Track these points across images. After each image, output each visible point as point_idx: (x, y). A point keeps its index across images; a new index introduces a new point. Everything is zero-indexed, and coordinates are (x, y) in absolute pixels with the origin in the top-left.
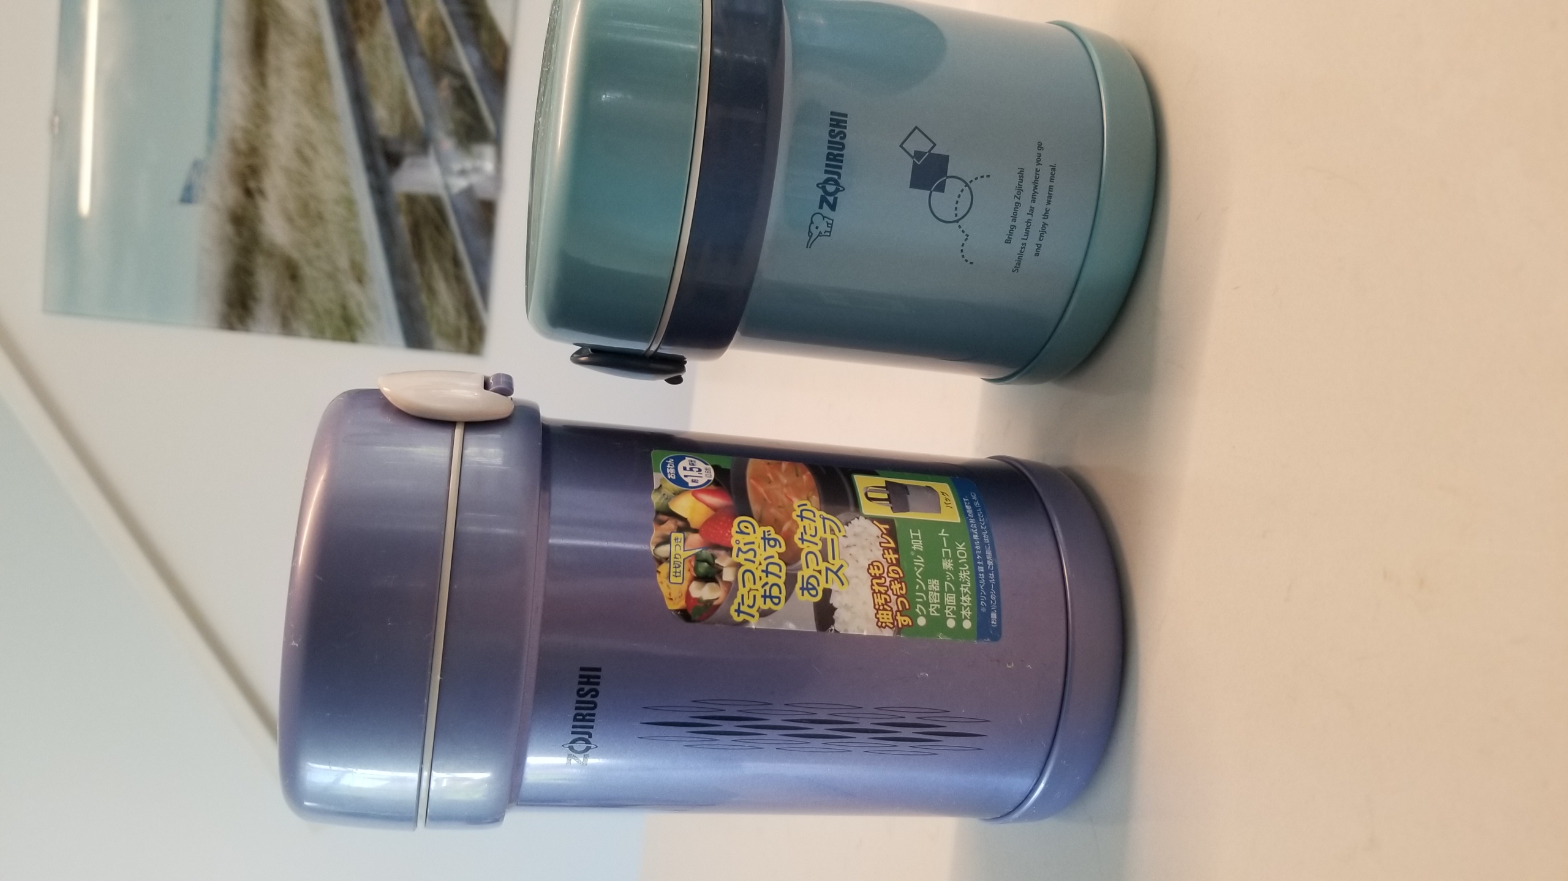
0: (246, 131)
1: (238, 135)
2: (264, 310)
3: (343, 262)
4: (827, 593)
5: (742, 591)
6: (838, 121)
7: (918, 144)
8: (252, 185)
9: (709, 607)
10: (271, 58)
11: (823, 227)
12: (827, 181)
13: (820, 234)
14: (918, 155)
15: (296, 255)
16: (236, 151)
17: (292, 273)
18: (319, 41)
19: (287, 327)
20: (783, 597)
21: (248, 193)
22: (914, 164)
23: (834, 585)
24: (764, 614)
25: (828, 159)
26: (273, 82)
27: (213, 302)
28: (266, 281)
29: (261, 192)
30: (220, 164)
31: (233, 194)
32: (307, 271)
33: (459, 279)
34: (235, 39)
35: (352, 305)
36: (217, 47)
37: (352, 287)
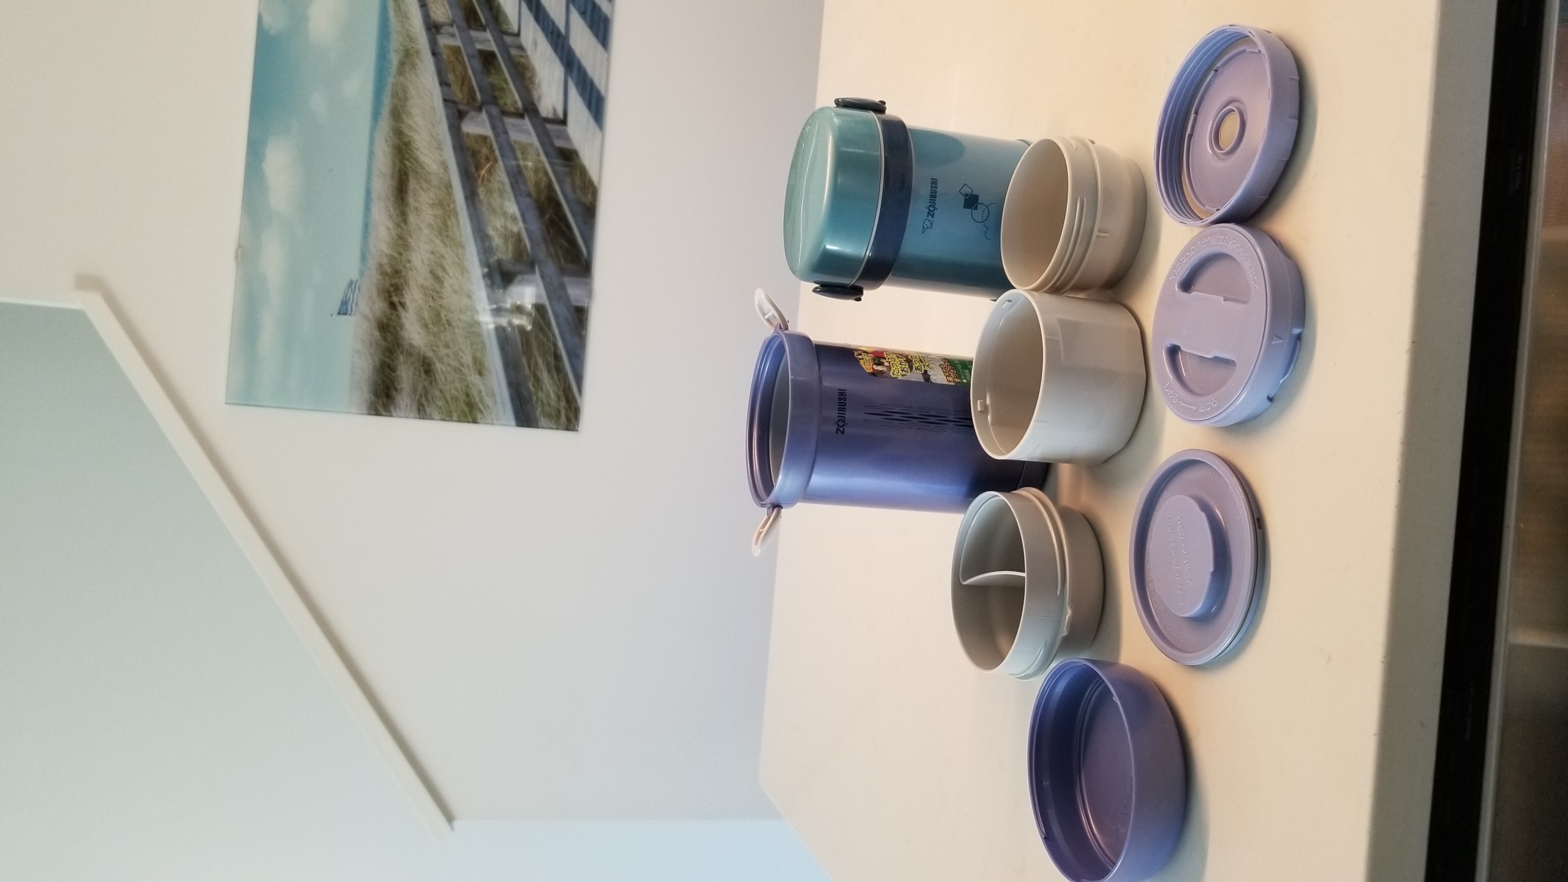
0: (391, 258)
1: (385, 261)
2: (404, 399)
3: (468, 359)
4: (926, 371)
5: (892, 368)
6: (934, 182)
7: (966, 190)
8: (395, 299)
9: (881, 372)
10: (411, 200)
11: (929, 225)
12: (930, 206)
13: (927, 228)
14: (966, 195)
15: (430, 354)
16: (384, 274)
17: (427, 368)
18: (449, 186)
19: (422, 412)
20: (909, 371)
21: (392, 305)
22: (965, 198)
23: (928, 369)
24: (903, 375)
25: (930, 197)
26: (412, 218)
27: (364, 393)
28: (405, 374)
29: (403, 305)
30: (370, 283)
31: (380, 306)
32: (439, 367)
33: (559, 369)
34: (382, 186)
35: (474, 392)
36: (368, 192)
37: (474, 378)
